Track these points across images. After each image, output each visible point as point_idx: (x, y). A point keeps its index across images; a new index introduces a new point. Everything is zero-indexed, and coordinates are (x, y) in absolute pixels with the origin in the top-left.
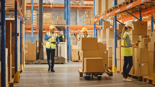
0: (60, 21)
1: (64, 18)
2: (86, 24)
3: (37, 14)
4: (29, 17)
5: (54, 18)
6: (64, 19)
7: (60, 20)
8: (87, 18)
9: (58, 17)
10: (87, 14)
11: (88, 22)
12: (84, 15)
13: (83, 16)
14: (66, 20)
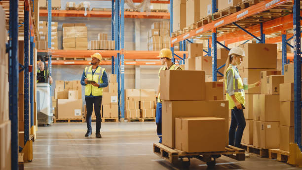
0: (103, 42)
1: (111, 36)
2: (154, 48)
3: (58, 28)
4: (43, 35)
5: (91, 36)
6: (111, 38)
7: (103, 39)
8: (156, 36)
9: (99, 35)
10: (155, 28)
11: (157, 44)
12: (150, 31)
13: (148, 33)
14: (114, 41)
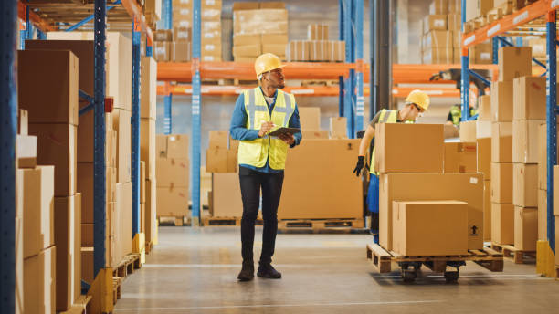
0: (318, 44)
1: (338, 32)
2: (434, 58)
3: (223, 13)
4: (183, 29)
5: (295, 31)
6: (339, 36)
7: (320, 38)
8: (438, 29)
9: (310, 28)
10: (438, 12)
11: (442, 48)
12: (427, 19)
13: (421, 22)
14: (344, 42)
